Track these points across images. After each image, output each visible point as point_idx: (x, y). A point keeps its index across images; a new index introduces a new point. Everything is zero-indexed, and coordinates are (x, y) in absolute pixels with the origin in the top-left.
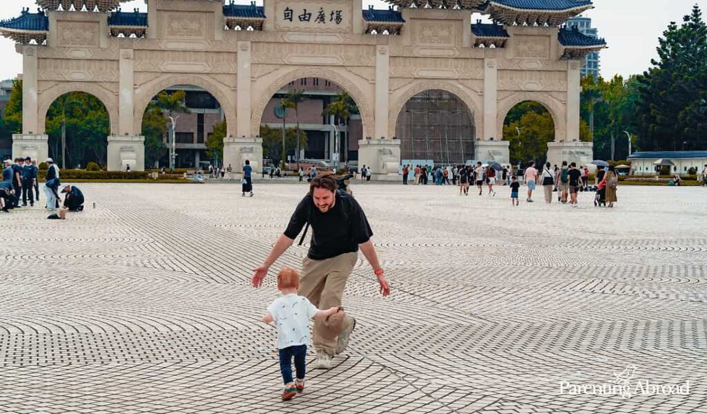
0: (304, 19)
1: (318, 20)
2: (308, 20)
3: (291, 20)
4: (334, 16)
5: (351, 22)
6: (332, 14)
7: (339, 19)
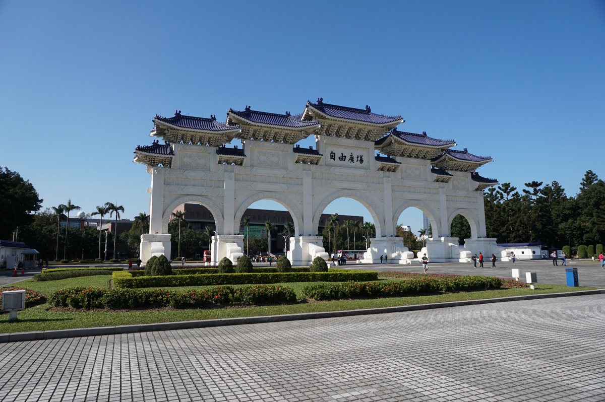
0: (342, 160)
1: (350, 161)
2: (344, 160)
3: (334, 159)
4: (359, 159)
5: (369, 162)
6: (358, 157)
7: (362, 161)
